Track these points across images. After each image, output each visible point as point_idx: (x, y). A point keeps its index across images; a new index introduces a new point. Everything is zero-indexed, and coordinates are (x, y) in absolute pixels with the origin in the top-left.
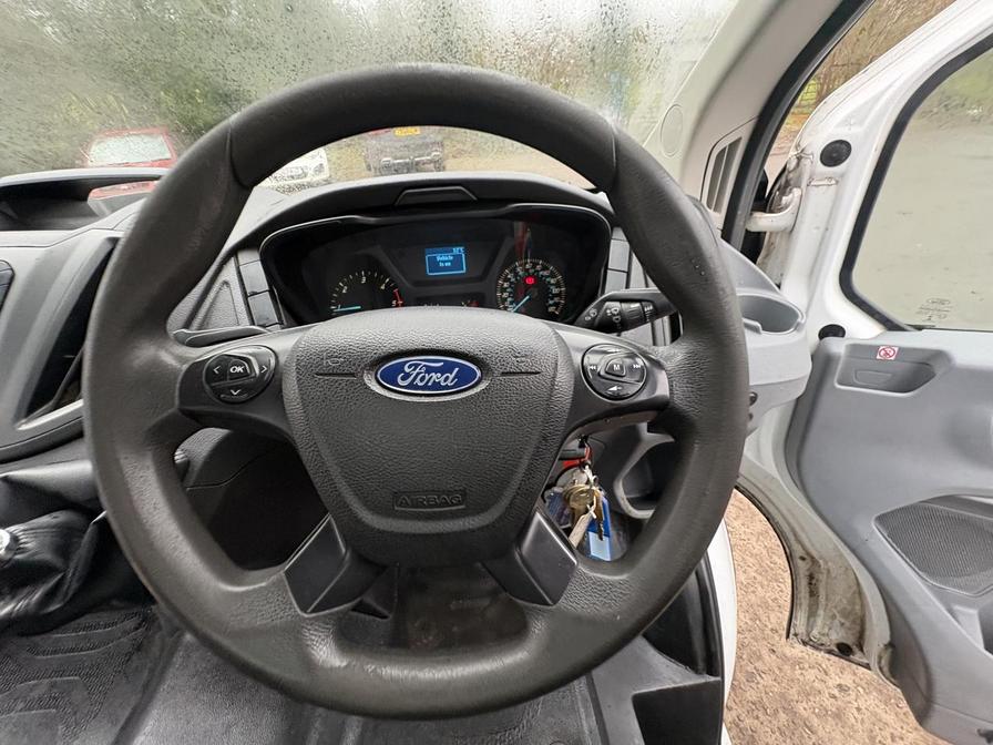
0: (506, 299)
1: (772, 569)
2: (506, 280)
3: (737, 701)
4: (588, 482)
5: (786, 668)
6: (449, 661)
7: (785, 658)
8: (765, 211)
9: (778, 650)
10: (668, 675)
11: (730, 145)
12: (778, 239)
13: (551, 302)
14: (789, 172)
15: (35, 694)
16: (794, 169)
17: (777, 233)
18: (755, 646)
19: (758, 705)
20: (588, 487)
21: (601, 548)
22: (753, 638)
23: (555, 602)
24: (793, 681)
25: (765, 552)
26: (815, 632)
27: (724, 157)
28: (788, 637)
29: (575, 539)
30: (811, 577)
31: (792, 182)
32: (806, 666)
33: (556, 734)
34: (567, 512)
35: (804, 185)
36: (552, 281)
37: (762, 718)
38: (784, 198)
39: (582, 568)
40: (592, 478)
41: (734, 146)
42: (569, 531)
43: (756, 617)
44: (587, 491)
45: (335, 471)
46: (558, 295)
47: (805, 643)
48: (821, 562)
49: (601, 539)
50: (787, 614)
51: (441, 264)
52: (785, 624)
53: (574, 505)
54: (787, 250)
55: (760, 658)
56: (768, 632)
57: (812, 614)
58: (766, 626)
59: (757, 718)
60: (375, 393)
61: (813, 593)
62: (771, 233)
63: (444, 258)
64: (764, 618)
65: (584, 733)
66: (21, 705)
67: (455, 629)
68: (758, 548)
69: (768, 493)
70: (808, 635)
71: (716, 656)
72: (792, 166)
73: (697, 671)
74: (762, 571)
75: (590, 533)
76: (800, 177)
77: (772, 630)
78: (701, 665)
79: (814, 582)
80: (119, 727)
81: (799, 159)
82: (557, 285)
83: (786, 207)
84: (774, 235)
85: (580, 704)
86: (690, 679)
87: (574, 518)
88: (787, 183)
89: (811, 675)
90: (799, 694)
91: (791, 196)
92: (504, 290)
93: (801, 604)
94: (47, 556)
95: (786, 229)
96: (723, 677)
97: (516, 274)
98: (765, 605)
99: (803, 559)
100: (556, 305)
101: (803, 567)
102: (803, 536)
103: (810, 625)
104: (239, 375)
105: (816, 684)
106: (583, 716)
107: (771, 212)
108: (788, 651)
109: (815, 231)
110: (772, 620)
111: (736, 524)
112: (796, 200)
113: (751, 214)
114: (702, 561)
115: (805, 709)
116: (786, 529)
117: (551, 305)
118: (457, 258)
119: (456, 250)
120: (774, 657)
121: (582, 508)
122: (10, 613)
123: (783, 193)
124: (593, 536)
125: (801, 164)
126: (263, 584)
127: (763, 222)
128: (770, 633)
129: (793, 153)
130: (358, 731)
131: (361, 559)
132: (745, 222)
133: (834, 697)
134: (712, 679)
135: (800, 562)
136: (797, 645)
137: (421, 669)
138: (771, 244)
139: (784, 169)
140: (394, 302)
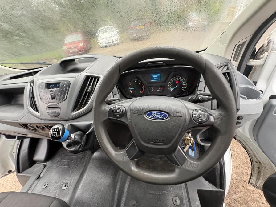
0: (170, 87)
1: (246, 163)
2: (171, 82)
3: (230, 198)
4: (190, 137)
5: (248, 193)
6: (157, 174)
7: (247, 189)
8: (254, 59)
9: (246, 187)
10: (208, 187)
11: (243, 43)
12: (258, 68)
13: (183, 88)
14: (264, 47)
15: (65, 163)
16: (266, 46)
17: (258, 66)
18: (237, 184)
19: (236, 201)
20: (190, 138)
21: (192, 153)
22: (237, 182)
23: (182, 166)
24: (249, 196)
25: (244, 158)
26: (258, 184)
27: (240, 46)
28: (249, 183)
29: (185, 150)
30: (259, 168)
31: (265, 50)
32: (255, 193)
33: (176, 195)
34: (184, 143)
35: (269, 52)
36: (183, 82)
37: (237, 204)
38: (261, 55)
39: (188, 160)
40: (191, 136)
41: (244, 43)
42: (184, 148)
43: (238, 176)
44: (190, 139)
45: (137, 133)
46: (185, 86)
47: (254, 186)
48: (263, 164)
49: (192, 151)
50: (249, 177)
51: (154, 78)
52: (248, 180)
53: (186, 142)
54: (261, 71)
55: (239, 188)
56: (242, 181)
57: (258, 179)
58: (242, 179)
59: (236, 204)
60: (145, 118)
61: (259, 172)
62: (255, 66)
63: (155, 77)
64: (241, 177)
65: (183, 196)
66: (63, 165)
67: (151, 165)
68: (242, 157)
69: (246, 142)
70: (256, 184)
71: (223, 185)
72: (265, 45)
73: (217, 187)
74: (243, 163)
75: (189, 149)
76: (268, 49)
77: (244, 181)
78: (218, 186)
79: (259, 169)
80: (81, 173)
81: (268, 43)
82: (185, 83)
83: (262, 58)
84: (256, 67)
85: (182, 189)
86: (214, 189)
87: (186, 145)
88: (263, 50)
89: (256, 196)
90: (251, 200)
91: (264, 54)
92: (170, 84)
93: (254, 175)
94: (79, 140)
95: (261, 65)
96: (225, 190)
97: (174, 80)
98: (242, 173)
99: (256, 162)
100: (184, 88)
101: (256, 165)
102: (257, 156)
103: (257, 182)
104: (118, 112)
105: (258, 199)
106: (183, 192)
107: (256, 60)
108: (249, 187)
109: (271, 66)
110: (244, 178)
111: (235, 148)
112: (266, 56)
113: (249, 60)
114: (222, 159)
115: (253, 205)
116: (251, 153)
117: (183, 89)
118: (159, 77)
119: (159, 75)
120: (244, 188)
121: (188, 143)
122: (74, 150)
123: (261, 53)
124: (190, 150)
125: (269, 45)
126: (122, 153)
127: (253, 62)
128: (243, 181)
129: (266, 41)
130: (128, 184)
131: (140, 150)
132: (246, 63)
133: (264, 204)
134: (221, 190)
135: (255, 163)
136: (252, 186)
137: (152, 174)
138: (255, 69)
139: (262, 46)
140: (142, 87)
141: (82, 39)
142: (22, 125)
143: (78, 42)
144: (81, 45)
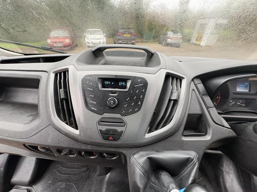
140: (218, 97)
141: (68, 36)
142: (29, 146)
143: (65, 38)
144: (68, 41)
